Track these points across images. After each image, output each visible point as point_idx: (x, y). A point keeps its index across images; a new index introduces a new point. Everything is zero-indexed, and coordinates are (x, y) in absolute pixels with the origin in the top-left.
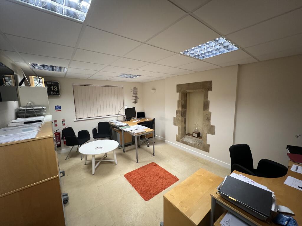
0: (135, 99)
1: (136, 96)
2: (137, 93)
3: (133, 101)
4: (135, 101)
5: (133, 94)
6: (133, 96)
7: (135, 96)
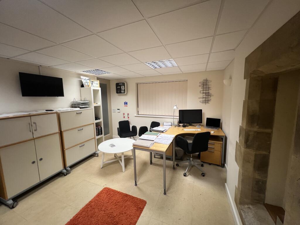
0: (205, 97)
1: (207, 92)
2: (209, 88)
3: (202, 100)
4: (204, 99)
5: (202, 90)
6: (202, 92)
7: (205, 92)
